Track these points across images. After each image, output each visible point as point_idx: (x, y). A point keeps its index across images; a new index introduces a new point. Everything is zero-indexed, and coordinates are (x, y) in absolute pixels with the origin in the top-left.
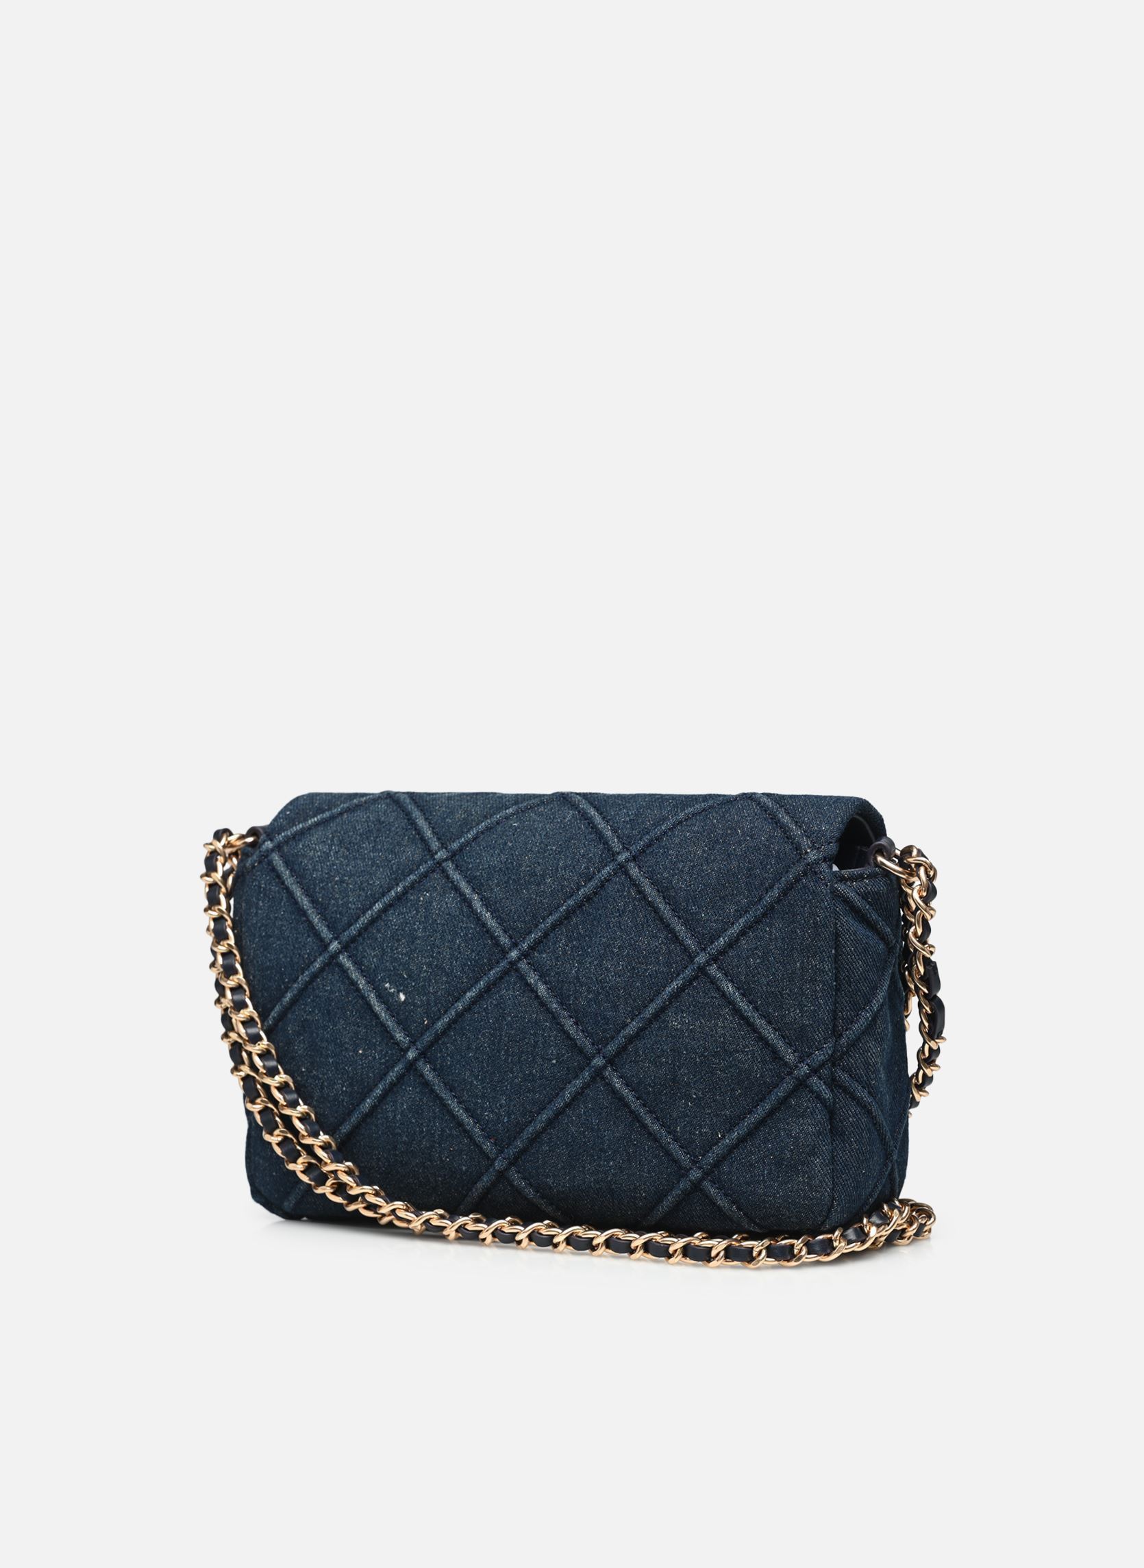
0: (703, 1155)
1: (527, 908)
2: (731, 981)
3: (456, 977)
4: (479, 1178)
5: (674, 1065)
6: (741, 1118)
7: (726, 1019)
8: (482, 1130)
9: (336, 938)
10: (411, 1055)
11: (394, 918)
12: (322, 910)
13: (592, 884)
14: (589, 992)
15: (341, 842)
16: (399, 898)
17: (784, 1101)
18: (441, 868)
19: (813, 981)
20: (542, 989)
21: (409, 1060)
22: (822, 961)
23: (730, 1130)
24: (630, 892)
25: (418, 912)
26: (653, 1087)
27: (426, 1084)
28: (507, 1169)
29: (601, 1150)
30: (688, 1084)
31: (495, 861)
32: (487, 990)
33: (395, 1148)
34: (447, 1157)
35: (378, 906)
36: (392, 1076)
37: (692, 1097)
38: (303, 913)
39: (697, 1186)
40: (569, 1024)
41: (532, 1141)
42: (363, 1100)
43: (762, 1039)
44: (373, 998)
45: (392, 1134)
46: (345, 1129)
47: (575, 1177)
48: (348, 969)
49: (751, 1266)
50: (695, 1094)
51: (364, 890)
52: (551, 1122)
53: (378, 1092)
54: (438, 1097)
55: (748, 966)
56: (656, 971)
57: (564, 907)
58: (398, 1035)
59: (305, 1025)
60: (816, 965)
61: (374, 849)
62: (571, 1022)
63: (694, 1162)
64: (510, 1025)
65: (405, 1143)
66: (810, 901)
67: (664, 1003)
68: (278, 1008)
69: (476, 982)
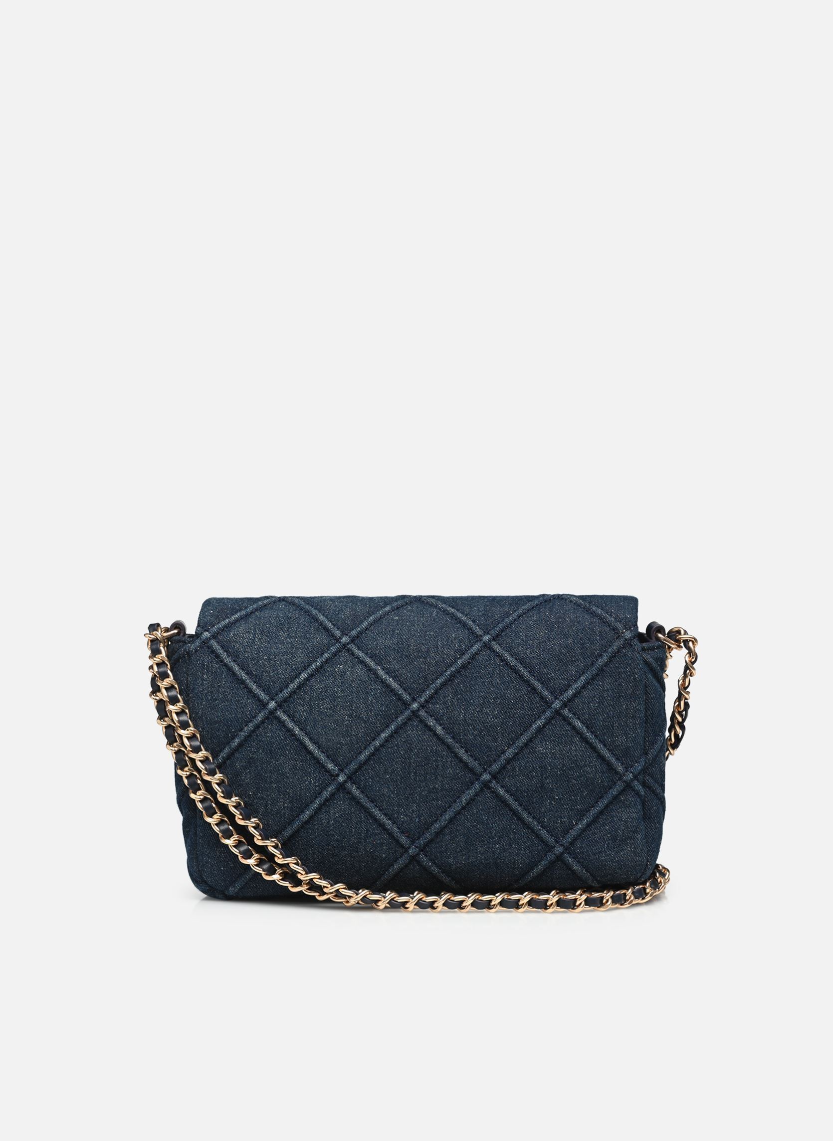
0: (563, 837)
1: (419, 674)
2: (579, 718)
3: (371, 723)
4: (396, 860)
5: (542, 777)
6: (588, 810)
7: (577, 745)
8: (399, 828)
9: (272, 699)
10: (341, 778)
11: (316, 683)
12: (258, 681)
13: (467, 657)
14: (474, 729)
15: (262, 633)
16: (318, 670)
17: (616, 798)
18: (346, 648)
19: (634, 717)
20: (439, 729)
21: (340, 783)
22: (639, 704)
23: (580, 820)
24: (495, 661)
25: (335, 679)
26: (527, 792)
27: (354, 798)
28: (418, 854)
29: (490, 837)
30: (552, 790)
31: (389, 643)
32: (396, 731)
33: (328, 845)
34: (371, 849)
35: (303, 676)
36: (326, 794)
37: (554, 798)
38: (243, 682)
39: (559, 858)
40: (461, 752)
41: (437, 834)
42: (302, 812)
43: (601, 757)
44: (307, 741)
45: (326, 835)
46: (288, 833)
47: (469, 856)
48: (285, 721)
49: (601, 909)
50: (557, 796)
51: (289, 665)
52: (451, 821)
53: (316, 805)
54: (362, 806)
55: (590, 708)
56: (523, 714)
57: (449, 673)
58: (329, 766)
59: (251, 762)
60: (636, 707)
61: (289, 636)
62: (463, 751)
63: (557, 842)
64: (417, 755)
65: (337, 840)
66: (630, 664)
67: (533, 735)
68: (226, 750)
69: (388, 726)
